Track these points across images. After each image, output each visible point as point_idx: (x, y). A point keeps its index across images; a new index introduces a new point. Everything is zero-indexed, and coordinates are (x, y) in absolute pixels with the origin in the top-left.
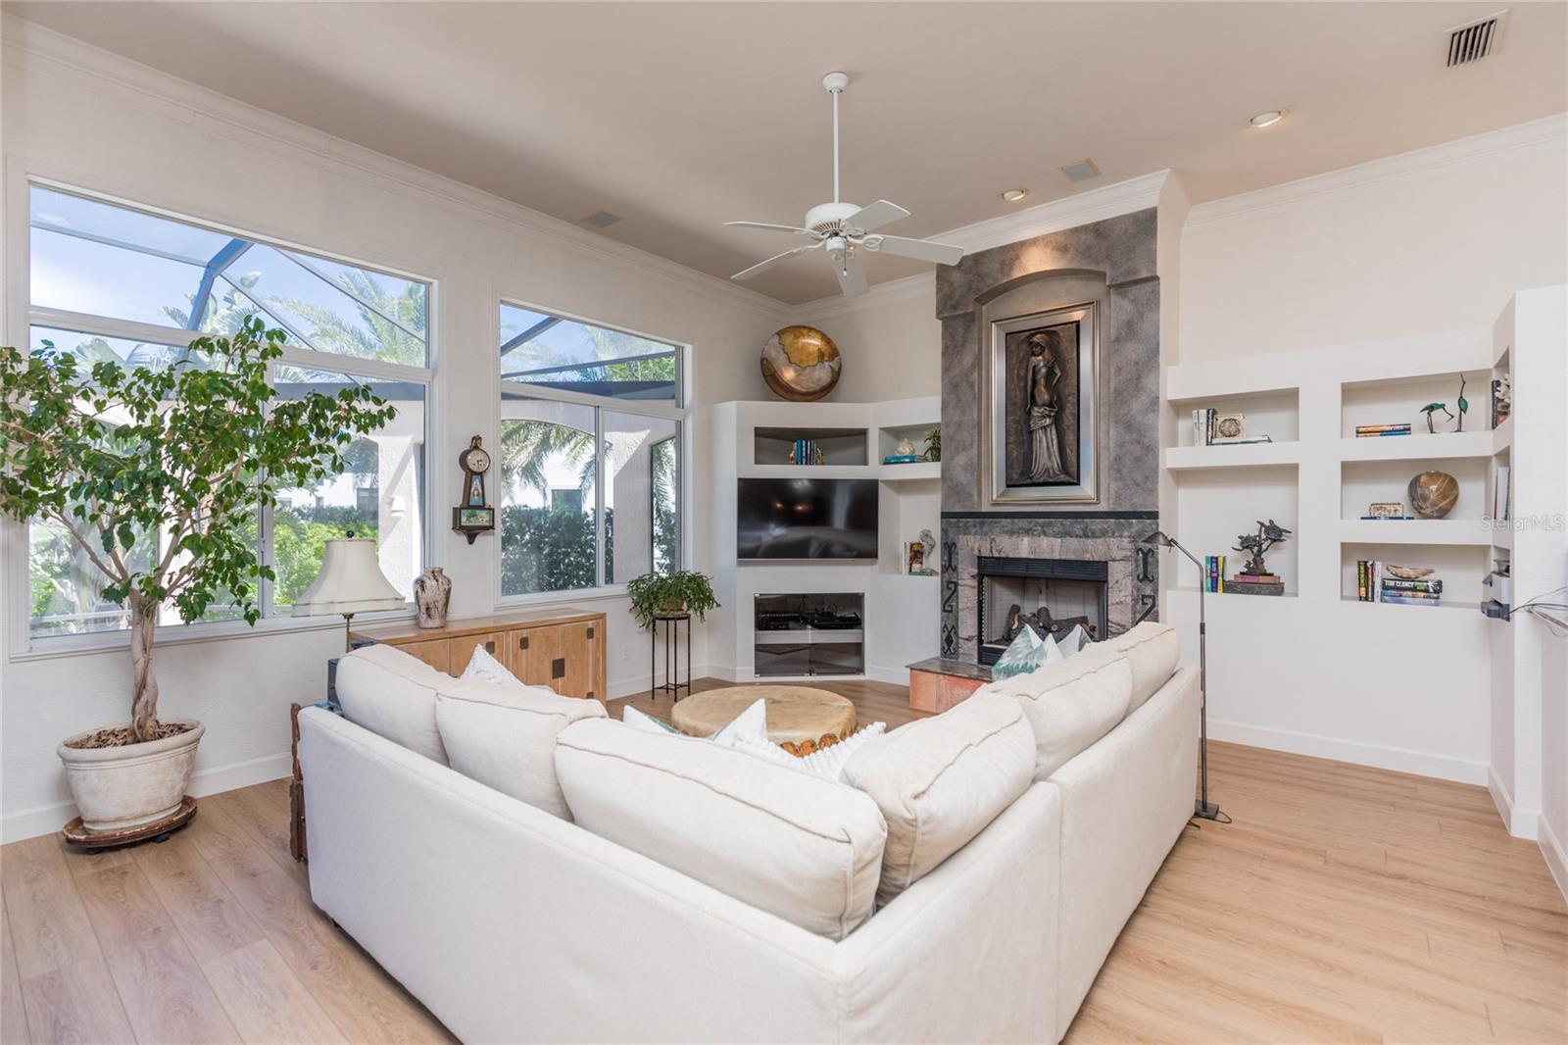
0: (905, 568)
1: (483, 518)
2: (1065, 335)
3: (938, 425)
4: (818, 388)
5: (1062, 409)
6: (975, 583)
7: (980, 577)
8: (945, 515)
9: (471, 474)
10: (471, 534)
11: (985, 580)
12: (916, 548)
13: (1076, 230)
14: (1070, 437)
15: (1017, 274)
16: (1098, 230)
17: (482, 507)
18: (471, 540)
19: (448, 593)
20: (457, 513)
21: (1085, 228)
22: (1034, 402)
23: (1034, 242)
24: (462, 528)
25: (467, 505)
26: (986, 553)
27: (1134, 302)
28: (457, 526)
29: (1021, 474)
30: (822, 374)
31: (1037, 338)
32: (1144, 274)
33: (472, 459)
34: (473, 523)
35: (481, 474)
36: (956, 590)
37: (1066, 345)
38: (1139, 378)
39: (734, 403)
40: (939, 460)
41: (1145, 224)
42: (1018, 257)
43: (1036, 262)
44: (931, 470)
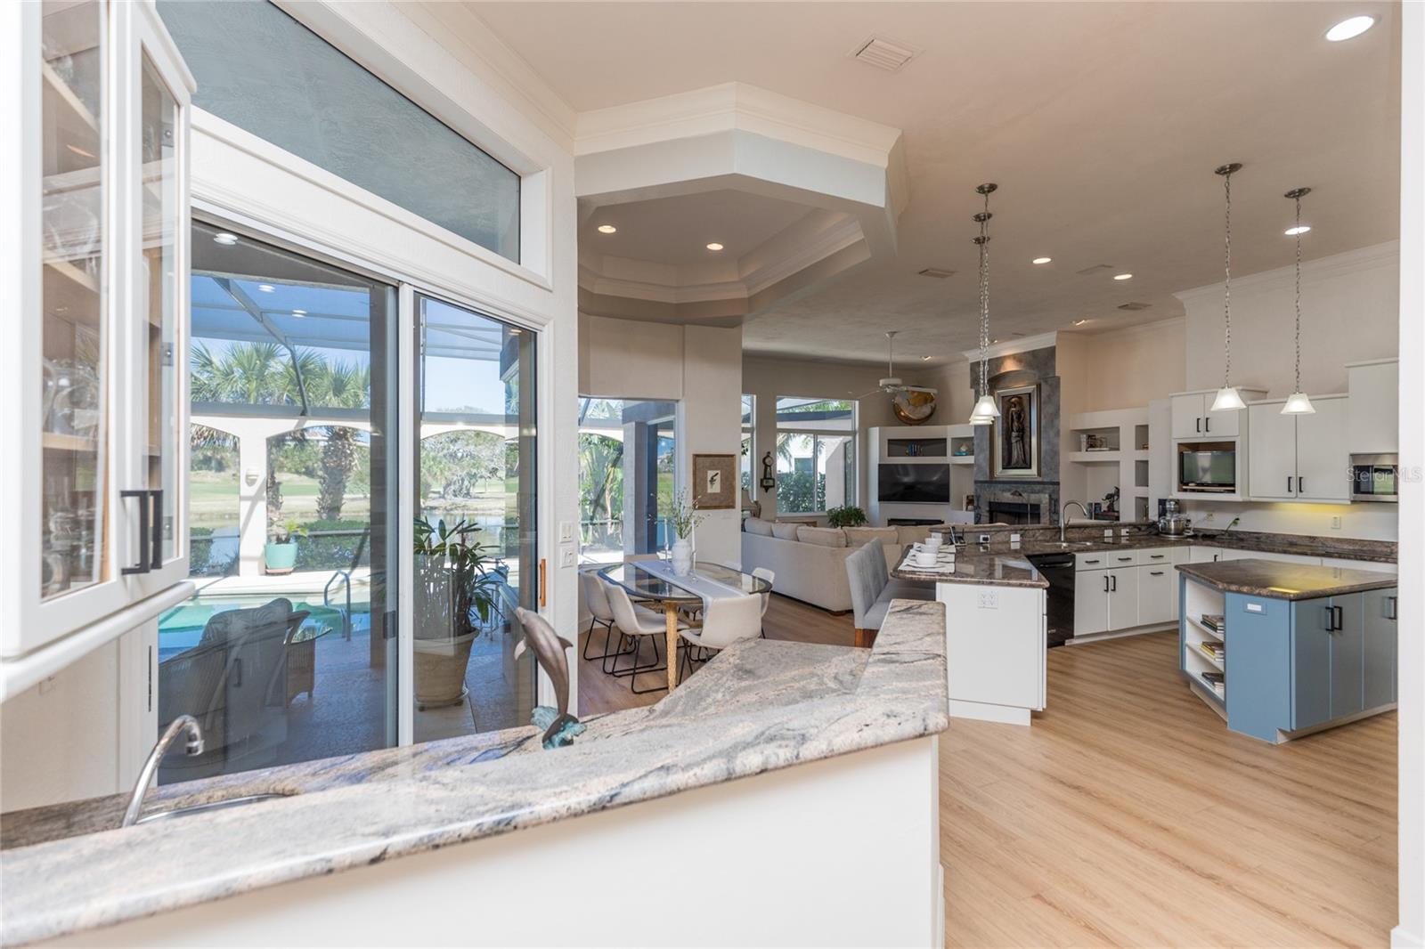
0: (964, 508)
1: (771, 482)
2: (1025, 399)
3: (972, 438)
4: (923, 416)
5: (1024, 433)
6: (988, 514)
7: (991, 512)
8: (976, 482)
9: (766, 466)
10: (767, 489)
11: (994, 514)
12: (970, 498)
13: (1025, 353)
14: (1027, 447)
15: (1003, 371)
16: (1034, 353)
17: (770, 479)
18: (766, 491)
19: (760, 509)
20: (762, 481)
21: (1029, 352)
22: (1013, 430)
23: (1009, 357)
24: (764, 487)
25: (765, 478)
26: (992, 500)
27: (1051, 386)
28: (762, 485)
29: (1008, 464)
30: (926, 410)
31: (1013, 400)
32: (1051, 375)
33: (767, 461)
34: (768, 484)
35: (770, 466)
36: (980, 519)
37: (1025, 403)
38: (1052, 421)
39: (878, 428)
40: (973, 454)
41: (1051, 352)
42: (1002, 363)
43: (1009, 366)
44: (970, 460)
